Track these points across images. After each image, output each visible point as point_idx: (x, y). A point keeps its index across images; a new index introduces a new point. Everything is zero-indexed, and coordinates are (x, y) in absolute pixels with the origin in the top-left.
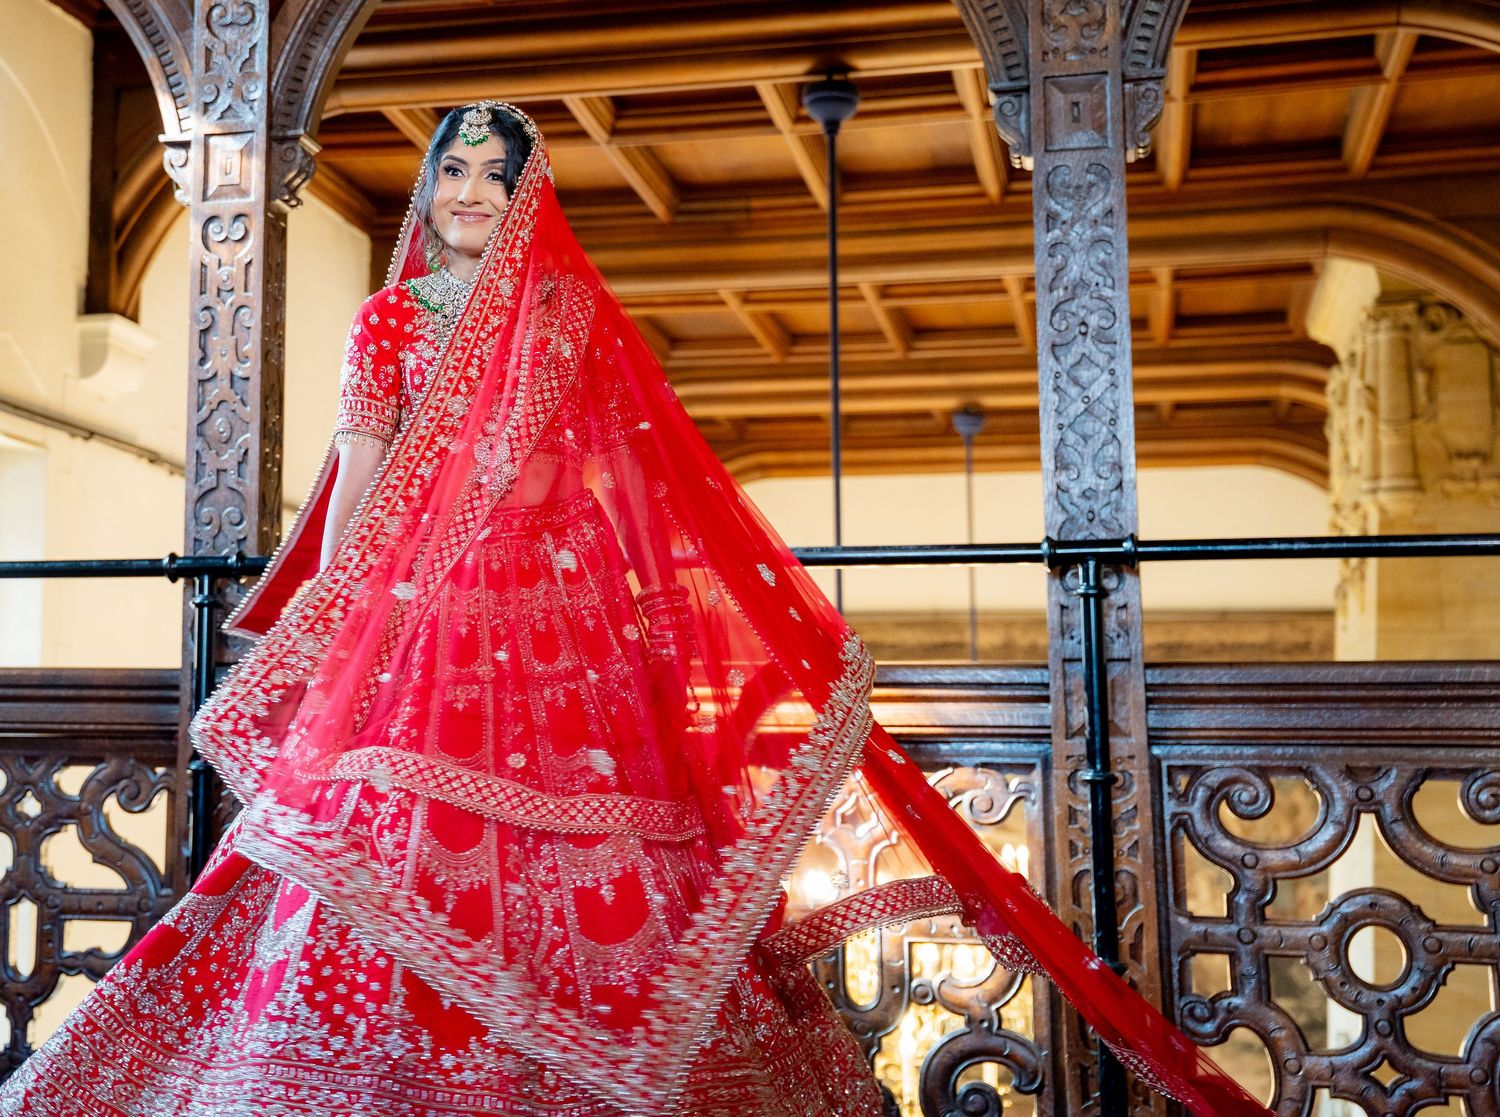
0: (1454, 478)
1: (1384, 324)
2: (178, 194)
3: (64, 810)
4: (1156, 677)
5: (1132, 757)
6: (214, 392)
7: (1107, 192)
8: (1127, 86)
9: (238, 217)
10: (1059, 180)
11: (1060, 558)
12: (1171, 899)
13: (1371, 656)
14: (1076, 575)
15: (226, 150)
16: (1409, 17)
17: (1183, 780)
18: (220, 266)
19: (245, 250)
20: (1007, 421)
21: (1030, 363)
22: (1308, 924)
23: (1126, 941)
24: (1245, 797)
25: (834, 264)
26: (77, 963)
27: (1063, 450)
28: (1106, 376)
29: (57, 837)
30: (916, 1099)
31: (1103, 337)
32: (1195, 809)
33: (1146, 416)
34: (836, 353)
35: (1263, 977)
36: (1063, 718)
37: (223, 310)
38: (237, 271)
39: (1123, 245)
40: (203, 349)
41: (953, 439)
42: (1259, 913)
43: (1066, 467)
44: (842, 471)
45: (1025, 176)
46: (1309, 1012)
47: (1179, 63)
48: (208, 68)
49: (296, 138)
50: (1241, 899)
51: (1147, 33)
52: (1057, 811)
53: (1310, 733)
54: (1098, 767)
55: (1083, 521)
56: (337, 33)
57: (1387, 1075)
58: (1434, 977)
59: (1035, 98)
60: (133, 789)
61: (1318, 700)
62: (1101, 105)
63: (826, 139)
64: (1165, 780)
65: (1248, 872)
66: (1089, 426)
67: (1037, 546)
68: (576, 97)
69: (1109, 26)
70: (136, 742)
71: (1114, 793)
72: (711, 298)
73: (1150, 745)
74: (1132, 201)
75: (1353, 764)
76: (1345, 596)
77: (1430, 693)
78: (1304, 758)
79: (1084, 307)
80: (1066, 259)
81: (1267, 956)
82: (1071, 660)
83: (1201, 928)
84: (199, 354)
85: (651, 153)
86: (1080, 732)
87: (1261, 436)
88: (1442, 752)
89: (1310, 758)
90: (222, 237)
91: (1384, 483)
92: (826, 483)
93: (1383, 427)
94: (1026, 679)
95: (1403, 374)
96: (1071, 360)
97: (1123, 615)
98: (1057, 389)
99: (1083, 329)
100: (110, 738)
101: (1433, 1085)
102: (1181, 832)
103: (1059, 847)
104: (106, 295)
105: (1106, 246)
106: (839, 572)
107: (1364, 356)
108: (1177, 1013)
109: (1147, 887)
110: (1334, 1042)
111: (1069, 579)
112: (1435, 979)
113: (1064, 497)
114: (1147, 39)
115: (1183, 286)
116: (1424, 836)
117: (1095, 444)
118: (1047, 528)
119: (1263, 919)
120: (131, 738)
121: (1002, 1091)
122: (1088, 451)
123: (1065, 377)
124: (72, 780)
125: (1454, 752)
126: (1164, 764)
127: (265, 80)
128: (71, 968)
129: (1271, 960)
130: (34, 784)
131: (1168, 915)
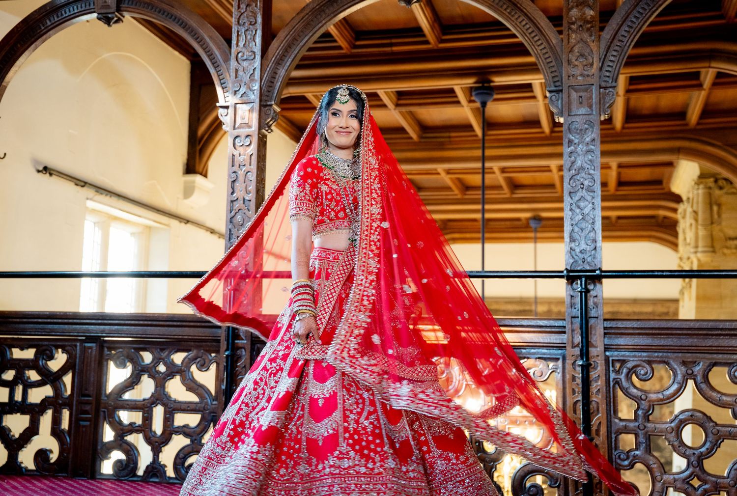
0: (727, 248)
1: (701, 186)
2: (224, 127)
3: (175, 370)
4: (608, 324)
5: (598, 356)
6: (237, 206)
7: (592, 132)
8: (601, 90)
9: (248, 136)
10: (574, 127)
11: (571, 277)
12: (612, 412)
13: (693, 318)
14: (577, 283)
15: (243, 109)
16: (713, 64)
17: (618, 365)
18: (240, 155)
19: (250, 150)
20: (551, 222)
21: (560, 200)
22: (666, 423)
23: (594, 428)
24: (642, 372)
25: (484, 159)
26: (179, 430)
27: (573, 234)
28: (591, 205)
29: (172, 380)
30: (510, 489)
31: (590, 190)
32: (622, 377)
33: (606, 221)
34: (483, 194)
35: (648, 443)
36: (571, 340)
37: (241, 173)
38: (247, 158)
39: (599, 153)
40: (233, 188)
41: (528, 229)
42: (647, 418)
43: (574, 241)
44: (485, 241)
45: (560, 125)
46: (665, 458)
47: (622, 80)
48: (236, 77)
49: (271, 105)
50: (640, 412)
51: (609, 69)
52: (568, 376)
53: (668, 347)
54: (585, 359)
55: (580, 262)
56: (288, 64)
57: (696, 483)
58: (715, 445)
59: (565, 94)
60: (202, 362)
61: (672, 334)
62: (591, 97)
63: (481, 109)
64: (611, 365)
65: (643, 402)
66: (583, 225)
67: (562, 272)
68: (382, 91)
69: (595, 66)
70: (204, 344)
71: (591, 370)
72: (434, 172)
73: (605, 351)
74: (602, 136)
75: (685, 360)
76: (683, 294)
77: (716, 332)
78: (666, 357)
79: (582, 177)
80: (576, 158)
81: (650, 435)
82: (574, 317)
83: (624, 423)
84: (231, 190)
85: (411, 114)
86: (577, 345)
87: (651, 230)
88: (721, 356)
89: (667, 357)
90: (241, 144)
91: (700, 249)
92: (479, 246)
93: (700, 227)
94: (556, 325)
95: (709, 206)
96: (577, 198)
97: (596, 300)
98: (571, 210)
99: (582, 186)
100: (194, 342)
101: (714, 487)
102: (617, 386)
103: (568, 391)
104: (194, 166)
105: (592, 153)
106: (483, 281)
107: (693, 199)
108: (614, 457)
109: (603, 407)
110: (675, 469)
111: (574, 285)
112: (716, 445)
113: (573, 253)
114: (609, 71)
115: (622, 170)
116: (713, 389)
117: (586, 232)
118: (566, 265)
119: (648, 420)
120: (202, 342)
121: (544, 486)
122: (583, 235)
123: (574, 205)
124: (178, 358)
125: (725, 356)
126: (611, 359)
127: (259, 82)
128: (177, 432)
129: (651, 436)
130: (163, 359)
131: (611, 418)
